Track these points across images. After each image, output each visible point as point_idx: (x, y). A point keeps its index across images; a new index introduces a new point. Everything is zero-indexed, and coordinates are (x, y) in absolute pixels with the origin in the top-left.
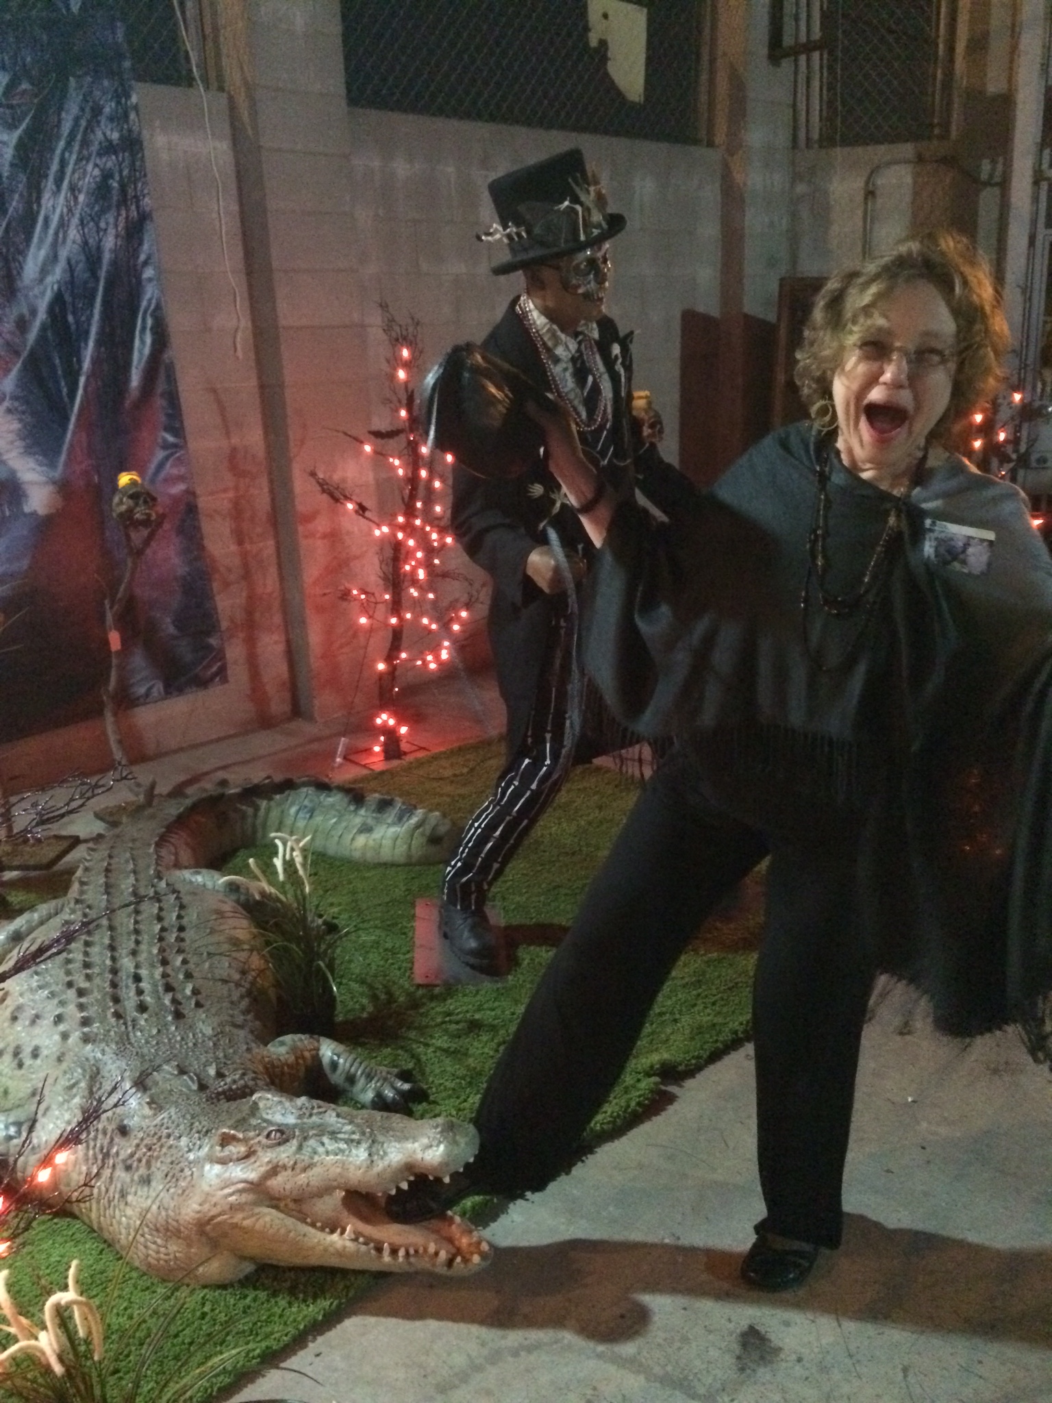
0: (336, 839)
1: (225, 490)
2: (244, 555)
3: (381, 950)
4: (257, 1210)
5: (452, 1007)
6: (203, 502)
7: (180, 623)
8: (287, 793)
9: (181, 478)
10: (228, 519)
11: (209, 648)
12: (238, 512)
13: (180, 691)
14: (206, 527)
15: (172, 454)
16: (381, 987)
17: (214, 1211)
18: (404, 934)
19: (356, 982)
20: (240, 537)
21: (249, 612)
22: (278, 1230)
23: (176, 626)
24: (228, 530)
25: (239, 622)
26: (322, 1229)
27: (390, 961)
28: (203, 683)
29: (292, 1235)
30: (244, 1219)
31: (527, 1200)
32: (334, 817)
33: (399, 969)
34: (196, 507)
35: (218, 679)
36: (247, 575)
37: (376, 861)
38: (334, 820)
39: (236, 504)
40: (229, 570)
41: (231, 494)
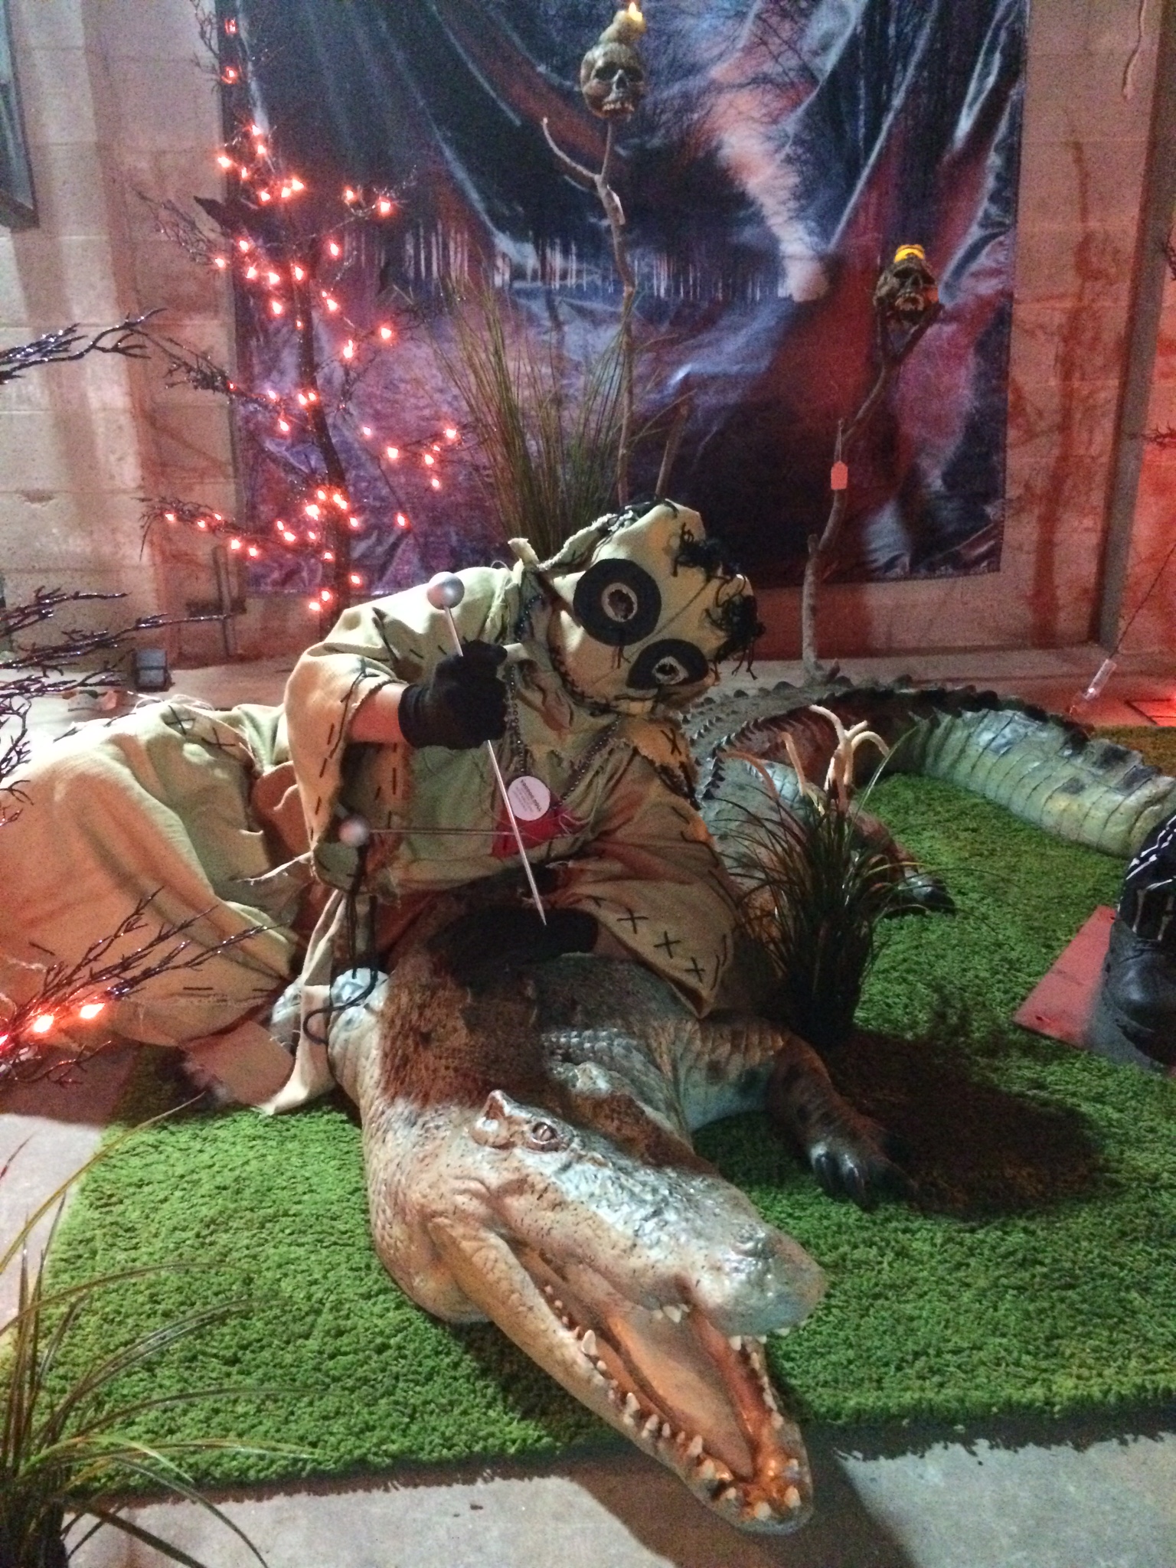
0: (1029, 790)
1: (1062, 297)
2: (1068, 394)
3: (997, 957)
4: (483, 1233)
5: (1050, 1079)
6: (1023, 313)
7: (950, 477)
8: (984, 711)
9: (995, 273)
10: (1056, 339)
11: (984, 518)
12: (1071, 333)
13: (932, 571)
14: (1018, 345)
15: (994, 236)
16: (959, 1006)
17: (439, 1206)
18: (1049, 947)
19: (929, 985)
20: (1067, 367)
21: (1057, 480)
22: (499, 1280)
23: (945, 481)
24: (1052, 356)
25: (1038, 492)
26: (559, 1312)
27: (1000, 977)
28: (965, 567)
29: (515, 1296)
30: (464, 1237)
31: (973, 1454)
32: (1038, 758)
33: (1006, 992)
34: (1010, 315)
35: (984, 564)
36: (1064, 427)
37: (1073, 838)
38: (1036, 764)
39: (1075, 316)
40: (1040, 414)
41: (1068, 304)
